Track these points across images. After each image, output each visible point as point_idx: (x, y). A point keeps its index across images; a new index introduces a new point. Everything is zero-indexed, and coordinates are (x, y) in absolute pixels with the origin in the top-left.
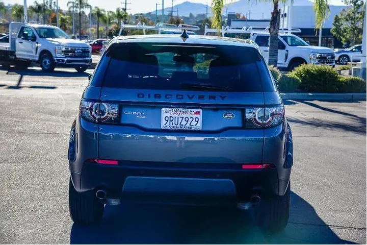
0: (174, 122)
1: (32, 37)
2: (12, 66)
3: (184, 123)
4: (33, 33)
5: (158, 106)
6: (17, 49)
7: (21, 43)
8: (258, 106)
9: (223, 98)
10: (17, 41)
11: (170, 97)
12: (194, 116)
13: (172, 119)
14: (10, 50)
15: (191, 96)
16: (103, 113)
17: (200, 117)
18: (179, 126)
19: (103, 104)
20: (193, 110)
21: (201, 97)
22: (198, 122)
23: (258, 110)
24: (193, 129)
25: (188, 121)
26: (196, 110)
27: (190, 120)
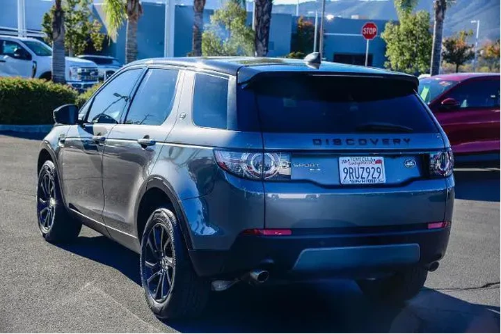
0: (354, 174)
3: (365, 175)
5: (336, 154)
9: (407, 141)
11: (352, 142)
12: (376, 166)
13: (351, 171)
15: (374, 140)
16: (268, 168)
17: (382, 166)
18: (360, 179)
19: (268, 154)
20: (373, 158)
21: (385, 141)
22: (380, 173)
24: (376, 182)
25: (369, 173)
26: (377, 158)
27: (372, 171)
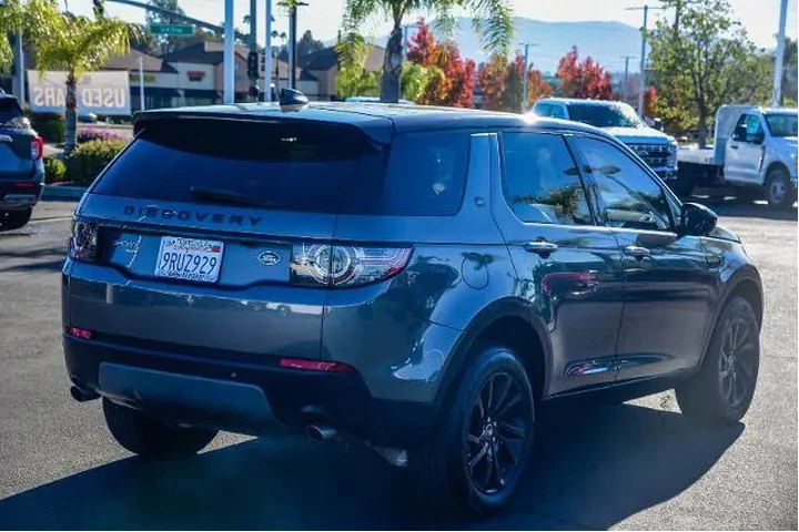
0: (176, 263)
1: (756, 135)
2: (727, 198)
3: (191, 267)
4: (760, 127)
5: (157, 232)
6: (726, 161)
7: (736, 148)
8: (321, 242)
9: (254, 222)
10: (729, 145)
12: (211, 255)
13: (174, 259)
14: (713, 163)
15: (202, 215)
17: (218, 256)
18: (182, 272)
20: (210, 242)
21: (218, 218)
22: (213, 266)
23: (319, 251)
24: (203, 279)
25: (198, 264)
26: (214, 243)
27: (203, 261)
